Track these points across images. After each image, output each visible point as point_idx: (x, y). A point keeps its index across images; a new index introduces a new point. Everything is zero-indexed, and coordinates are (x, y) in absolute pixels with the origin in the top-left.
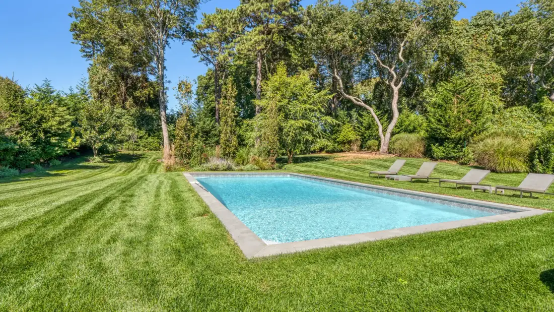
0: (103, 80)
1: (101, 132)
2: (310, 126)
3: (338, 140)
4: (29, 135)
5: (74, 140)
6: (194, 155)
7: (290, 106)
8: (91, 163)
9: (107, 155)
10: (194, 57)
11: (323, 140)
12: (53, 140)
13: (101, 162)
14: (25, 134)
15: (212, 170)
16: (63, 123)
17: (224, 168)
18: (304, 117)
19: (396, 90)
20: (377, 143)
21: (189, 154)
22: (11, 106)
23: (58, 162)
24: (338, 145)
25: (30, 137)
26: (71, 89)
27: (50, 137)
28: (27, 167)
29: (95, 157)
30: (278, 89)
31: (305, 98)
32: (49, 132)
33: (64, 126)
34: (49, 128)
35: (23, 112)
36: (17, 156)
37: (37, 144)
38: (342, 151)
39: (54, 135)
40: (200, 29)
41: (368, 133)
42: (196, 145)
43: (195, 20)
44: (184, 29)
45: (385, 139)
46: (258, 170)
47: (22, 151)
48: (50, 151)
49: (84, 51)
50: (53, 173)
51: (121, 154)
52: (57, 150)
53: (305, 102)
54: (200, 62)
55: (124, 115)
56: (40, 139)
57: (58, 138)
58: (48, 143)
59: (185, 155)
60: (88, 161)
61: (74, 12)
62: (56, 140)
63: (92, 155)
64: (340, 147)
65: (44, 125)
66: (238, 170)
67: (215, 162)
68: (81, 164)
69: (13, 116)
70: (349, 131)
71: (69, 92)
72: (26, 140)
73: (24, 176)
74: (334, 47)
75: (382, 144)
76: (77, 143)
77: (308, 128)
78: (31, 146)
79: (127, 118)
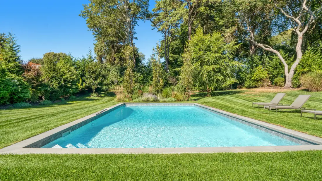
0: (101, 49)
1: (96, 79)
2: (220, 69)
3: (252, 78)
4: (57, 83)
5: (82, 85)
6: (135, 92)
7: (205, 56)
8: (91, 98)
9: (102, 93)
10: (152, 29)
11: (232, 79)
12: (69, 85)
13: (96, 97)
14: (55, 82)
15: (144, 101)
16: (73, 75)
17: (153, 100)
18: (215, 63)
19: (300, 35)
20: (283, 79)
21: (132, 91)
22: (49, 68)
23: (74, 97)
24: (253, 82)
25: (57, 84)
26: (83, 56)
27: (67, 83)
28: (57, 99)
29: (94, 94)
30: (197, 45)
31: (216, 49)
32: (67, 81)
33: (73, 77)
34: (67, 79)
35: (54, 70)
36: (51, 94)
37: (61, 87)
38: (256, 87)
39: (69, 82)
40: (154, 11)
41: (275, 72)
42: (136, 85)
43: (148, 6)
44: (144, 12)
45: (290, 76)
46: (175, 101)
47: (53, 91)
48: (68, 91)
49: (94, 34)
50: (69, 103)
51: (110, 92)
52: (71, 90)
53: (216, 52)
54: (158, 32)
55: (112, 69)
56: (62, 84)
57: (70, 84)
58: (66, 86)
59: (130, 92)
60: (90, 96)
61: (81, 14)
62: (70, 85)
63: (92, 92)
64: (254, 84)
65: (64, 77)
66: (162, 101)
67: (146, 96)
68: (86, 98)
69: (49, 73)
70: (261, 72)
71: (82, 58)
72: (55, 85)
73: (55, 104)
74: (243, 8)
75: (287, 80)
76: (83, 86)
77: (219, 71)
78: (58, 88)
79: (114, 71)
